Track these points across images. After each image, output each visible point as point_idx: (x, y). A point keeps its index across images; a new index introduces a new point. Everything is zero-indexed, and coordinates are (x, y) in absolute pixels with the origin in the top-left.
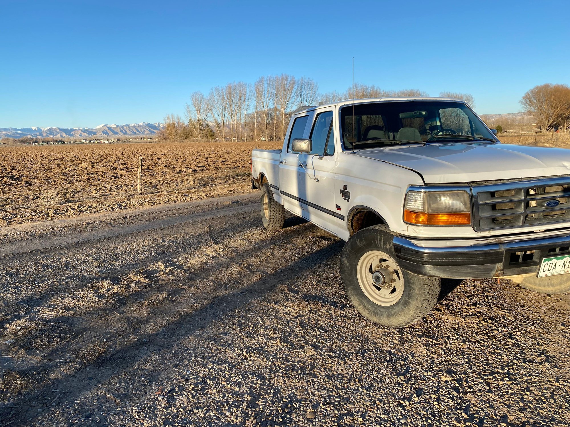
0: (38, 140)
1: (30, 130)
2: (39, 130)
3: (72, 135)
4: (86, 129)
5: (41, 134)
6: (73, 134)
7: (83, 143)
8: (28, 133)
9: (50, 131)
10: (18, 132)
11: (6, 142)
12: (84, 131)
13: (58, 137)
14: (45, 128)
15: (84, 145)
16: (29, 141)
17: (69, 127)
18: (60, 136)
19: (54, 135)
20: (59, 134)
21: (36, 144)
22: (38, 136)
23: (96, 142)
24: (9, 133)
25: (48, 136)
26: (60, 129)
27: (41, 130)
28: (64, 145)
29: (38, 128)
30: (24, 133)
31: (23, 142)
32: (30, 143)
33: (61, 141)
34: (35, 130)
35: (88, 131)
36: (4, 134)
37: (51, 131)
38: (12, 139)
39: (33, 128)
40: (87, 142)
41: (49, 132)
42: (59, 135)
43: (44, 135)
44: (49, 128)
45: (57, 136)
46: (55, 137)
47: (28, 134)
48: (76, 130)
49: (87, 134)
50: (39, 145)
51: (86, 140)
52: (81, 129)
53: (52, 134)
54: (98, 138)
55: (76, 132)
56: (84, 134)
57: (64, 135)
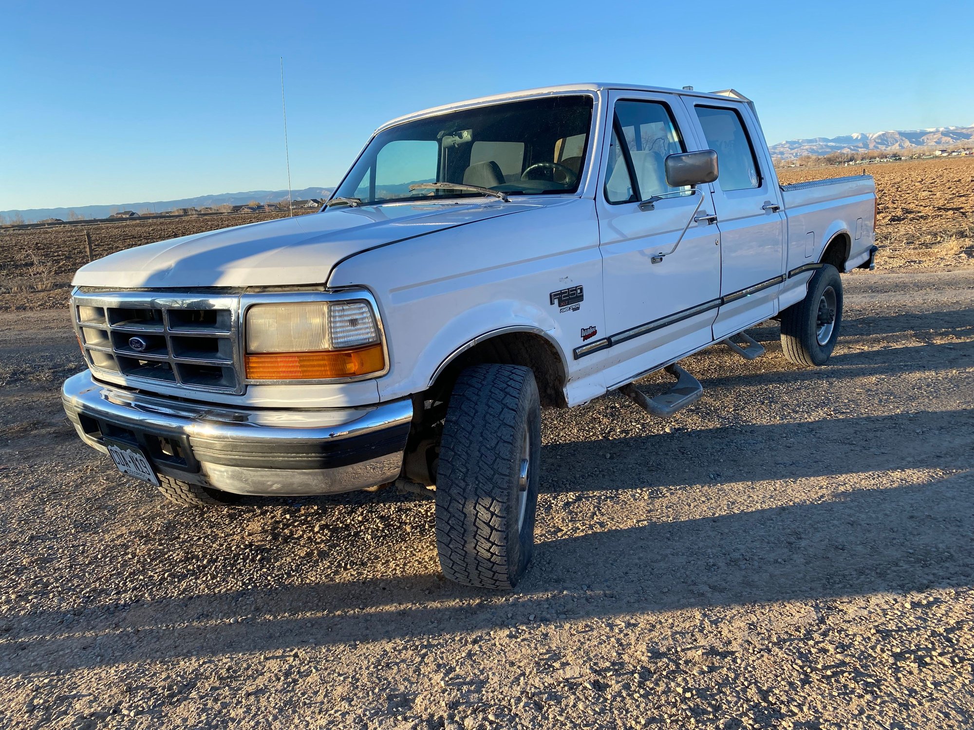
0: (855, 156)
1: (848, 139)
2: (864, 138)
3: (922, 143)
4: (952, 128)
5: (866, 146)
6: (923, 140)
7: (936, 157)
8: (845, 145)
9: (882, 139)
10: (829, 144)
11: (804, 163)
12: (946, 134)
13: (895, 148)
14: (874, 133)
15: (937, 160)
16: (840, 159)
17: (917, 128)
18: (900, 145)
19: (887, 146)
20: (897, 142)
21: (851, 163)
22: (860, 150)
23: (963, 154)
24: (814, 147)
25: (878, 148)
26: (900, 134)
27: (867, 138)
28: (898, 163)
29: (862, 134)
30: (838, 145)
31: (830, 161)
32: (840, 162)
33: (895, 155)
34: (857, 138)
35: (954, 133)
36: (807, 150)
37: (884, 139)
38: (814, 157)
39: (855, 136)
40: (945, 154)
41: (880, 141)
42: (897, 144)
43: (871, 146)
44: (881, 133)
45: (893, 147)
46: (889, 148)
47: (845, 147)
48: (930, 133)
49: (952, 138)
50: (855, 164)
51: (943, 151)
52: (941, 129)
53: (884, 144)
54: (969, 146)
55: (931, 136)
56: (944, 139)
57: (907, 143)
